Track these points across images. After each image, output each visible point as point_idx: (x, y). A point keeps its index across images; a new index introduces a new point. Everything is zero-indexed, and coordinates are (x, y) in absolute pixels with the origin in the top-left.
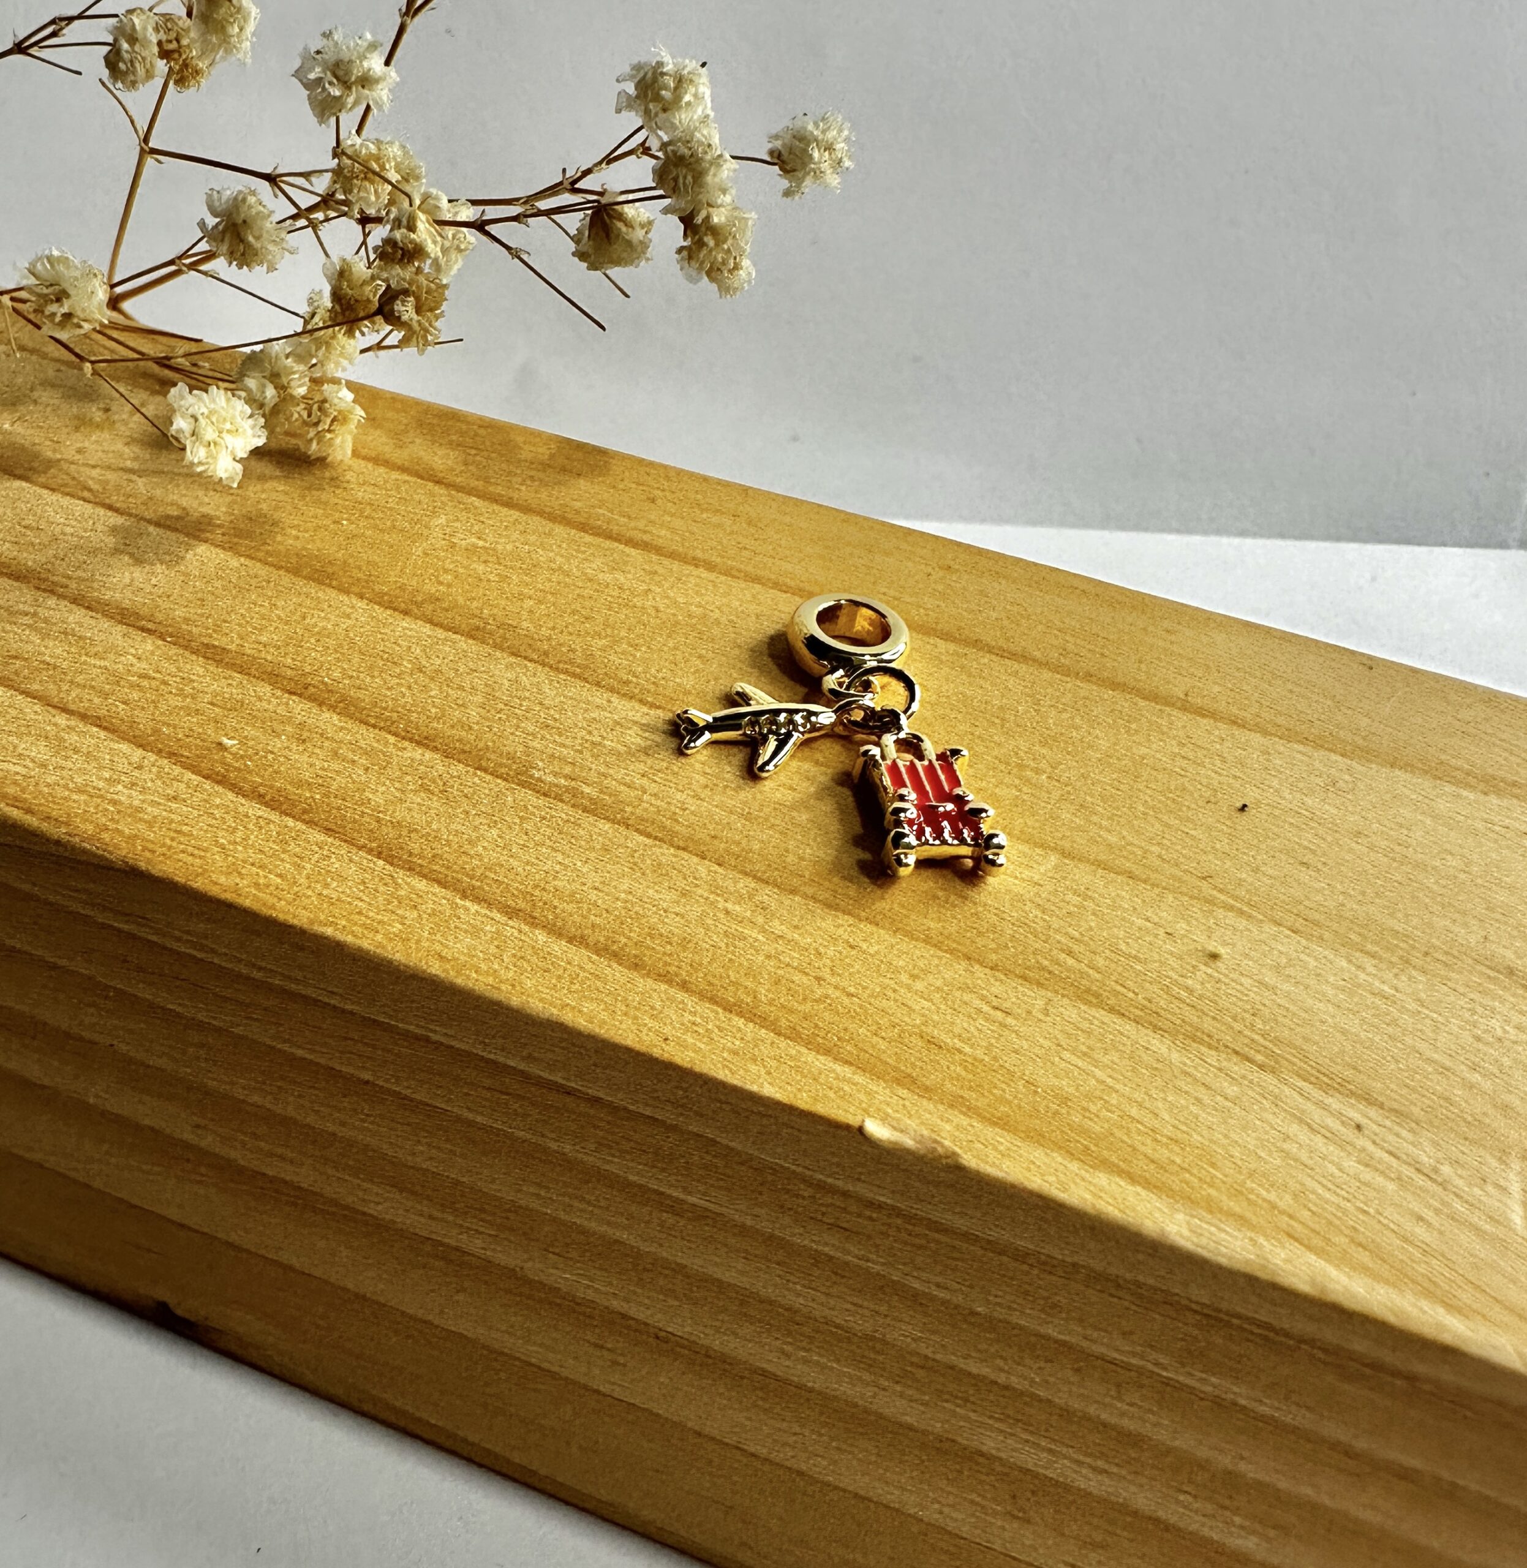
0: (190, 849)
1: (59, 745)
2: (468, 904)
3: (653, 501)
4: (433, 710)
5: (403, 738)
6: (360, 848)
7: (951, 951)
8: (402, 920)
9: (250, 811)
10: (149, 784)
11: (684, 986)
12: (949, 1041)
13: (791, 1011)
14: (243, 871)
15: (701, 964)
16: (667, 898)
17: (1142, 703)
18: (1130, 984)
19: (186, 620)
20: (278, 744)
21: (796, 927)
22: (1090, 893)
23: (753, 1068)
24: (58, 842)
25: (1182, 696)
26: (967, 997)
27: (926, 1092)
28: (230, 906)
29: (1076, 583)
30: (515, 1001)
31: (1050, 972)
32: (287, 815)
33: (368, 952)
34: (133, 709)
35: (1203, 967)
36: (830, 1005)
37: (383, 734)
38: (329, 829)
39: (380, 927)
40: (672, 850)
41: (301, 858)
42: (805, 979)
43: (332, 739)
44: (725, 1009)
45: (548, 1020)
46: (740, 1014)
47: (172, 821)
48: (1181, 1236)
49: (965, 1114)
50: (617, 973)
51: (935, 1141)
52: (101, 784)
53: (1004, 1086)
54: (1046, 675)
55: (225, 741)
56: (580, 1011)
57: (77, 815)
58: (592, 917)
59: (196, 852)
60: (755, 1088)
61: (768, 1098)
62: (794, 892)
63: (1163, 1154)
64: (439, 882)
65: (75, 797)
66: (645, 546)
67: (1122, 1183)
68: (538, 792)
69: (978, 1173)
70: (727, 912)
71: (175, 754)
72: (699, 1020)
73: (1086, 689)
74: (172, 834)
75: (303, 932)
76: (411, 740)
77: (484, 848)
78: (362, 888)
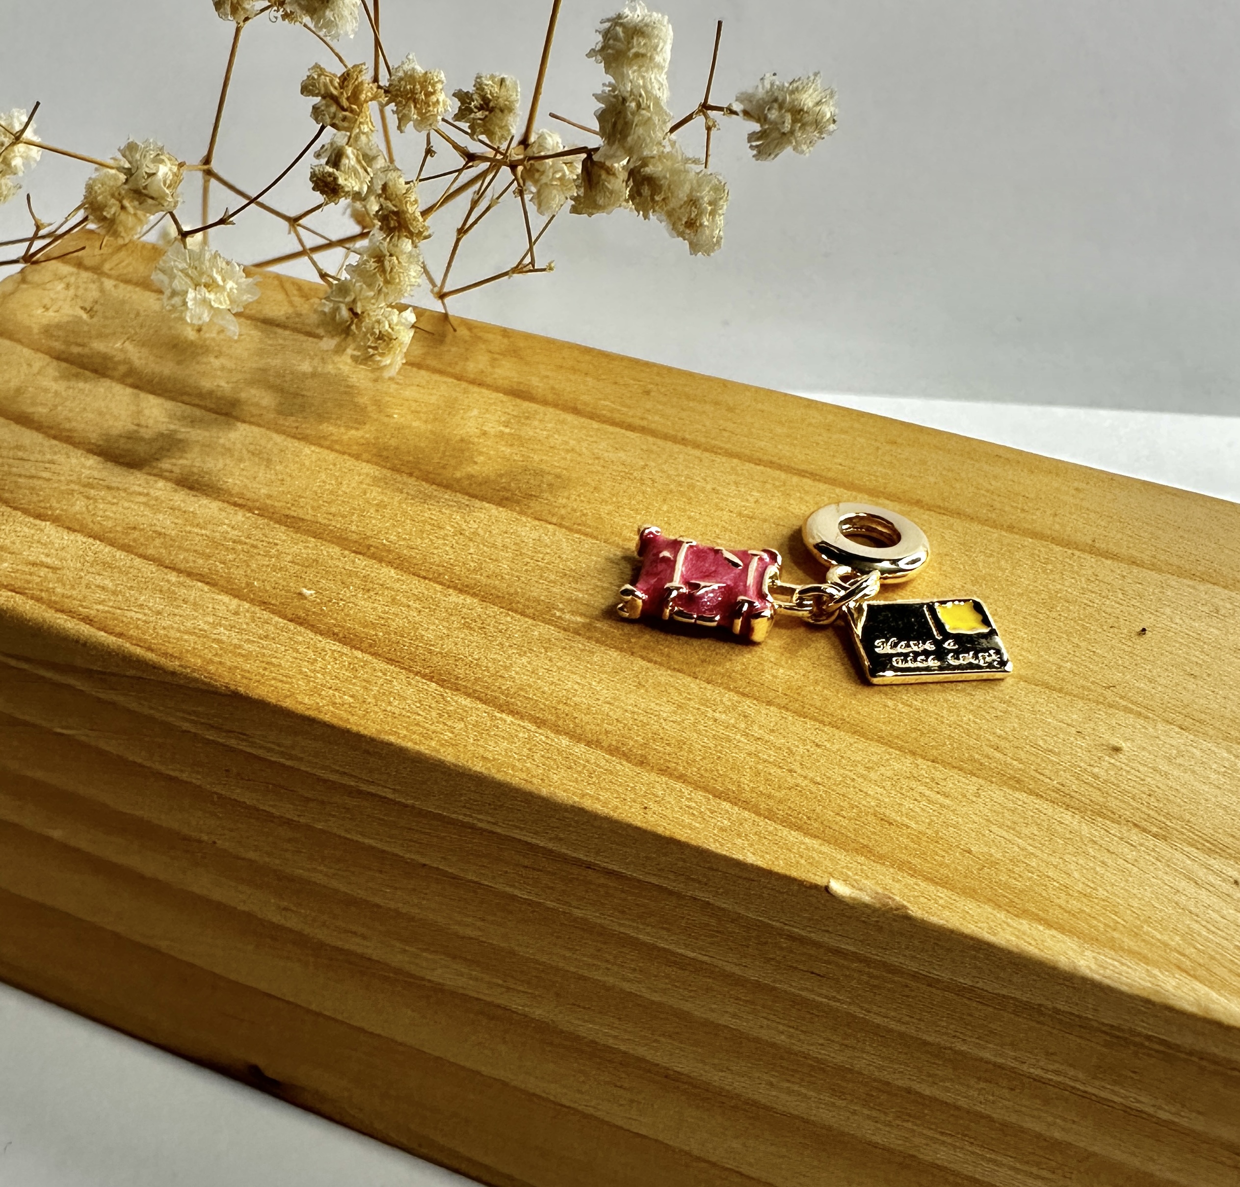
0: (280, 677)
1: (171, 597)
2: (504, 716)
3: (648, 393)
4: (472, 564)
5: (449, 587)
6: (417, 674)
7: (900, 749)
8: (451, 729)
9: (327, 647)
10: (245, 626)
11: (682, 778)
12: (898, 818)
13: (769, 796)
14: (323, 693)
15: (694, 761)
16: (666, 710)
17: (1058, 549)
18: (1047, 772)
19: (269, 497)
20: (345, 593)
21: (772, 731)
22: (1013, 701)
23: (739, 841)
24: (173, 673)
25: (1090, 542)
26: (913, 784)
27: (881, 858)
28: (311, 721)
29: (1000, 452)
30: (544, 792)
31: (981, 764)
32: (357, 648)
33: (424, 755)
34: (229, 568)
35: (1107, 758)
36: (800, 791)
37: (432, 584)
38: (391, 660)
39: (433, 735)
40: (669, 672)
41: (368, 682)
42: (779, 771)
43: (392, 589)
44: (715, 796)
45: (572, 806)
46: (727, 799)
47: (264, 655)
48: (1091, 969)
49: (912, 876)
50: (626, 768)
51: (890, 898)
52: (206, 627)
53: (943, 854)
54: (976, 527)
55: (305, 591)
56: (598, 799)
57: (187, 651)
58: (605, 725)
59: (284, 679)
60: (740, 857)
61: (752, 865)
62: (769, 703)
63: (1074, 905)
64: (480, 700)
65: (186, 637)
66: (643, 430)
67: (1041, 928)
68: (559, 627)
69: (923, 921)
70: (716, 720)
71: (265, 603)
72: (694, 805)
73: (1008, 537)
74: (264, 665)
75: (372, 740)
76: (455, 588)
77: (517, 673)
78: (418, 705)
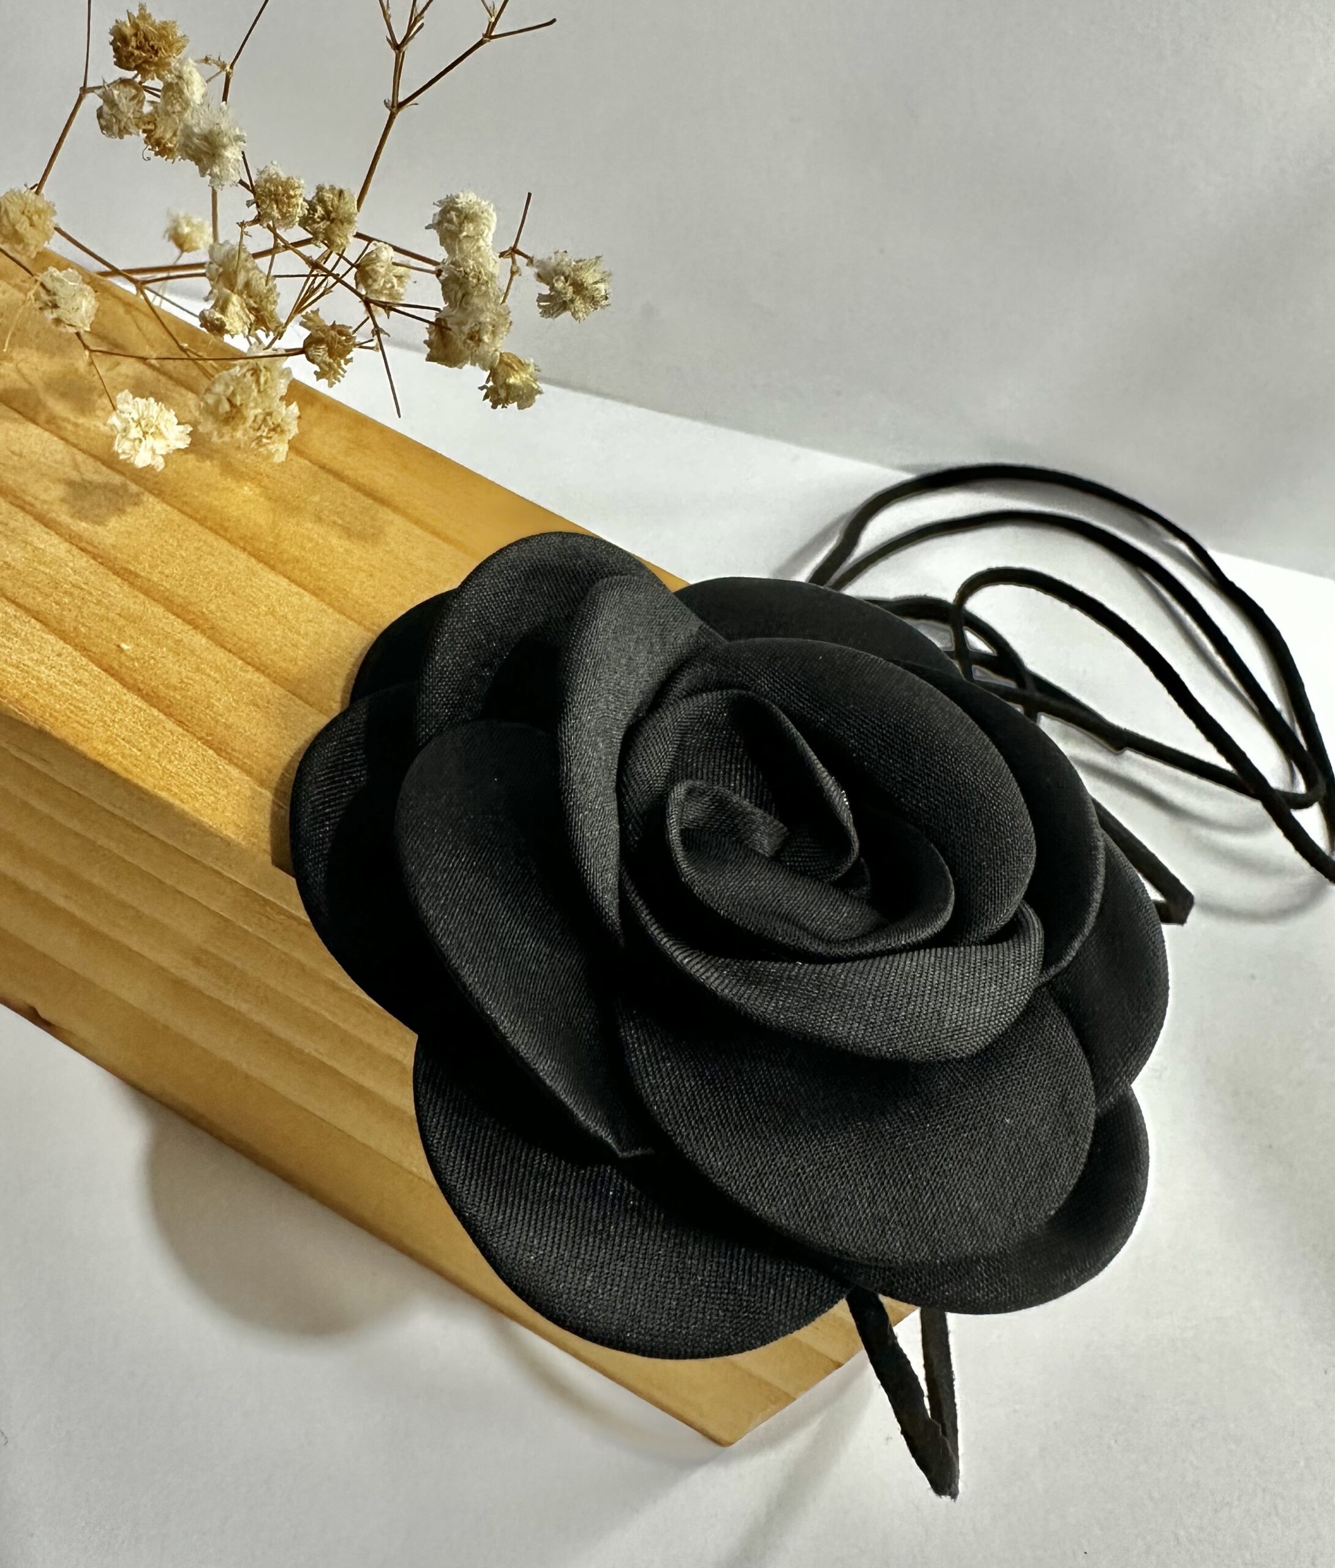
0: (82, 721)
4: (274, 646)
5: (249, 664)
6: (200, 739)
9: (130, 701)
10: (63, 669)
14: (116, 743)
19: (114, 547)
20: (159, 653)
28: (101, 766)
32: (155, 707)
33: (188, 815)
34: (63, 609)
37: (235, 658)
38: (180, 722)
39: (199, 798)
41: (157, 740)
43: (198, 656)
47: (74, 698)
52: (30, 663)
55: (124, 646)
57: (8, 683)
59: (86, 724)
65: (10, 669)
71: (86, 649)
74: (72, 708)
75: (147, 793)
76: (254, 666)
78: (194, 767)
